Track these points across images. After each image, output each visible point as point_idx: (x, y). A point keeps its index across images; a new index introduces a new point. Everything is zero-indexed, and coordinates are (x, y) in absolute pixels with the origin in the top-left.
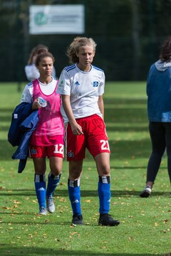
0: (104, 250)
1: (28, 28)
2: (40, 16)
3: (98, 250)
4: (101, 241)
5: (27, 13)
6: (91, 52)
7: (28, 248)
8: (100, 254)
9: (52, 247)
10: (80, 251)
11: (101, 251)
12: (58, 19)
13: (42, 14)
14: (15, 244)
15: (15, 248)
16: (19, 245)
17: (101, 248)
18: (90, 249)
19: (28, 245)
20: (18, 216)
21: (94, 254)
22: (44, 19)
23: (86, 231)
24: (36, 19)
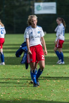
0: (65, 101)
1: (34, 11)
2: (38, 7)
3: (63, 101)
4: (64, 97)
5: (34, 6)
6: (35, 20)
7: (34, 100)
8: (63, 102)
9: (44, 100)
10: (55, 101)
11: (64, 101)
12: (46, 8)
13: (39, 6)
14: (29, 99)
15: (29, 100)
16: (31, 99)
17: (64, 100)
18: (59, 100)
19: (34, 99)
20: (30, 87)
21: (61, 102)
22: (40, 8)
23: (58, 93)
24: (37, 8)
